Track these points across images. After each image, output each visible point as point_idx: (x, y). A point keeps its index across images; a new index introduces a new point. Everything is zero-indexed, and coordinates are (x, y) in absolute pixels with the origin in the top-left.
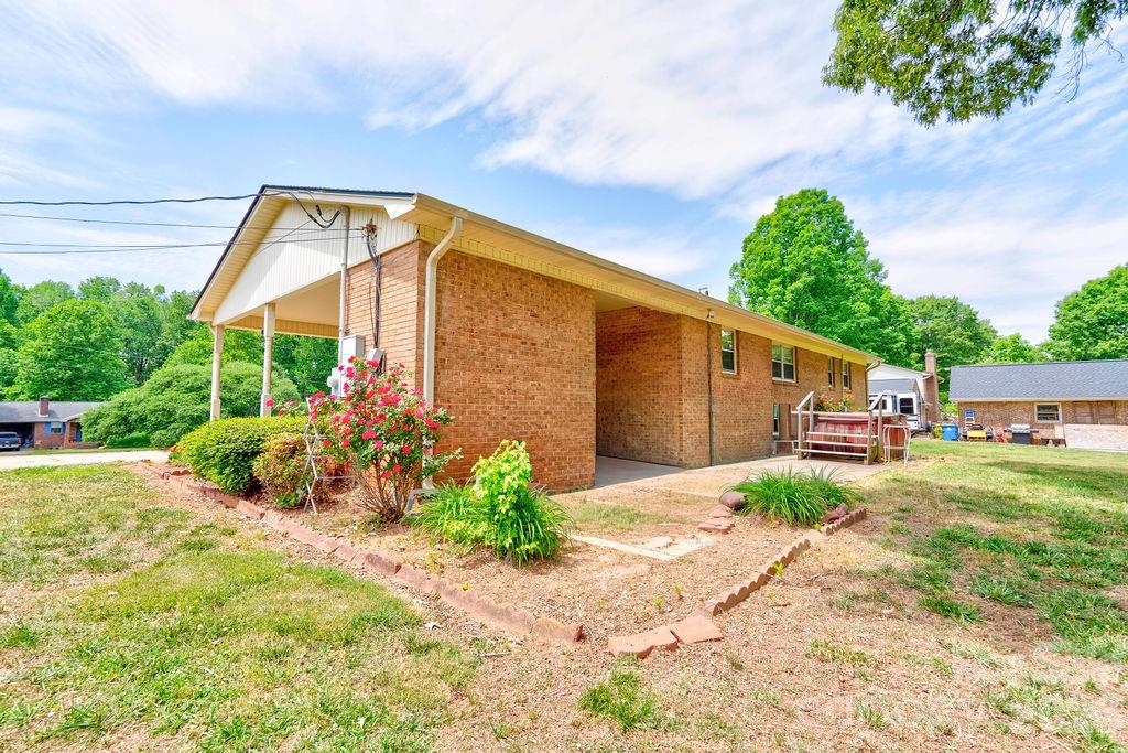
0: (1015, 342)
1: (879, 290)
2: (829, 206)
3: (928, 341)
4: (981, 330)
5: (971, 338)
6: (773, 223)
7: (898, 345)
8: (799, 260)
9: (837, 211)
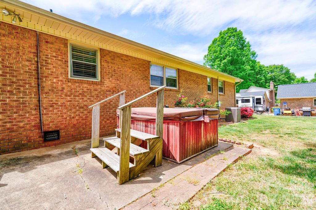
0: (303, 79)
1: (254, 62)
2: (237, 33)
3: (272, 80)
4: (291, 75)
5: (287, 78)
6: (218, 40)
7: (262, 81)
8: (226, 52)
9: (240, 35)
